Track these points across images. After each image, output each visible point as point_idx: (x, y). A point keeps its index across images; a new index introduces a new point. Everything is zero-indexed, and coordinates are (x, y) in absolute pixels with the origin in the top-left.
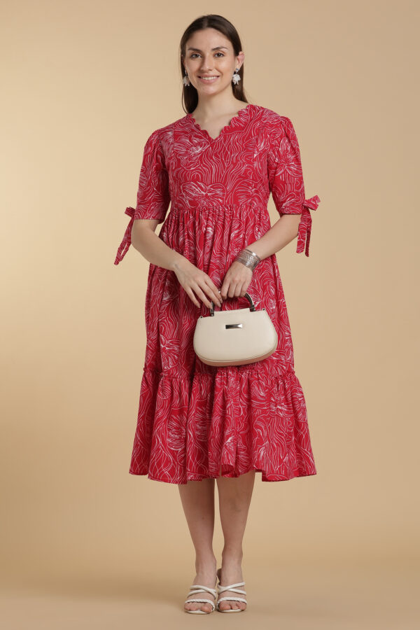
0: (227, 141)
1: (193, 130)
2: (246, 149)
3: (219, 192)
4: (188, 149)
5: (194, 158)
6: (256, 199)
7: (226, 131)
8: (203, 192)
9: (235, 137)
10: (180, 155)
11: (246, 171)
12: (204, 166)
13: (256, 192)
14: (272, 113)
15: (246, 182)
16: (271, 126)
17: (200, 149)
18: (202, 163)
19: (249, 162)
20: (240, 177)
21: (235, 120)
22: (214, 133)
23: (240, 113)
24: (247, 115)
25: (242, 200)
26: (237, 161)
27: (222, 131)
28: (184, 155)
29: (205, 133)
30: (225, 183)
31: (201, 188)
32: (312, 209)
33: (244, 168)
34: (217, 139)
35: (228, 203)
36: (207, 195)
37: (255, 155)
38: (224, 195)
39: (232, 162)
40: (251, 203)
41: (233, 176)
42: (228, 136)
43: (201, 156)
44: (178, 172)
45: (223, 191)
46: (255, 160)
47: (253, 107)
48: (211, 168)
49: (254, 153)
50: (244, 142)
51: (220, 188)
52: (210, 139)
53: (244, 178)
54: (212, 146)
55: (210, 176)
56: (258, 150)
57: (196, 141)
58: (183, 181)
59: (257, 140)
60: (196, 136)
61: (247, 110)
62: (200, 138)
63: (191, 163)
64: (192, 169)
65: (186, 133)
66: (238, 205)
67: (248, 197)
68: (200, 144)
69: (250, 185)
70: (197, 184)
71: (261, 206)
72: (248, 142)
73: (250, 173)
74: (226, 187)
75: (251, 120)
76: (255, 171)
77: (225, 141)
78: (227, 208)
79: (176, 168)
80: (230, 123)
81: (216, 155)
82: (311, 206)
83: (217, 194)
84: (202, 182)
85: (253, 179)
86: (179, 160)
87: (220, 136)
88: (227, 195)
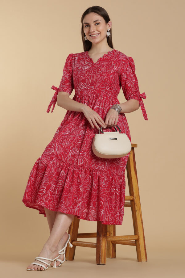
0: (100, 65)
1: (86, 58)
2: (108, 69)
3: (92, 87)
4: (82, 67)
5: (84, 71)
6: (110, 92)
7: (101, 60)
8: (86, 88)
9: (104, 63)
10: (78, 70)
11: (106, 78)
12: (87, 75)
13: (110, 89)
14: (124, 55)
15: (106, 84)
16: (123, 60)
17: (87, 67)
18: (87, 74)
19: (108, 75)
20: (103, 81)
21: (106, 55)
22: (95, 60)
23: (109, 53)
24: (112, 54)
25: (103, 92)
26: (102, 74)
27: (99, 60)
28: (80, 70)
29: (91, 60)
30: (95, 84)
31: (85, 85)
32: (144, 98)
33: (105, 77)
34: (96, 63)
35: (96, 93)
36: (87, 89)
37: (111, 72)
38: (94, 89)
39: (100, 74)
40: (107, 94)
41: (100, 80)
42: (101, 62)
43: (87, 71)
44: (76, 78)
45: (94, 87)
46: (111, 74)
47: (115, 51)
48: (90, 76)
49: (111, 71)
50: (107, 66)
51: (93, 86)
52: (93, 63)
53: (105, 82)
54: (93, 66)
55: (89, 80)
56: (113, 70)
57: (86, 63)
58: (78, 82)
59: (114, 65)
60: (87, 61)
61: (112, 52)
62: (89, 62)
63: (82, 74)
64: (82, 76)
65: (84, 59)
66: (100, 94)
67: (106, 91)
68: (88, 65)
69: (107, 85)
70: (84, 83)
71: (113, 96)
72: (110, 66)
73: (108, 80)
74: (96, 85)
75: (113, 56)
76: (110, 79)
77: (99, 65)
78: (95, 95)
79: (75, 76)
80: (103, 57)
81: (94, 71)
82: (143, 97)
83: (91, 89)
84: (86, 83)
85: (109, 83)
86: (77, 72)
87: (97, 62)
88: (96, 89)
